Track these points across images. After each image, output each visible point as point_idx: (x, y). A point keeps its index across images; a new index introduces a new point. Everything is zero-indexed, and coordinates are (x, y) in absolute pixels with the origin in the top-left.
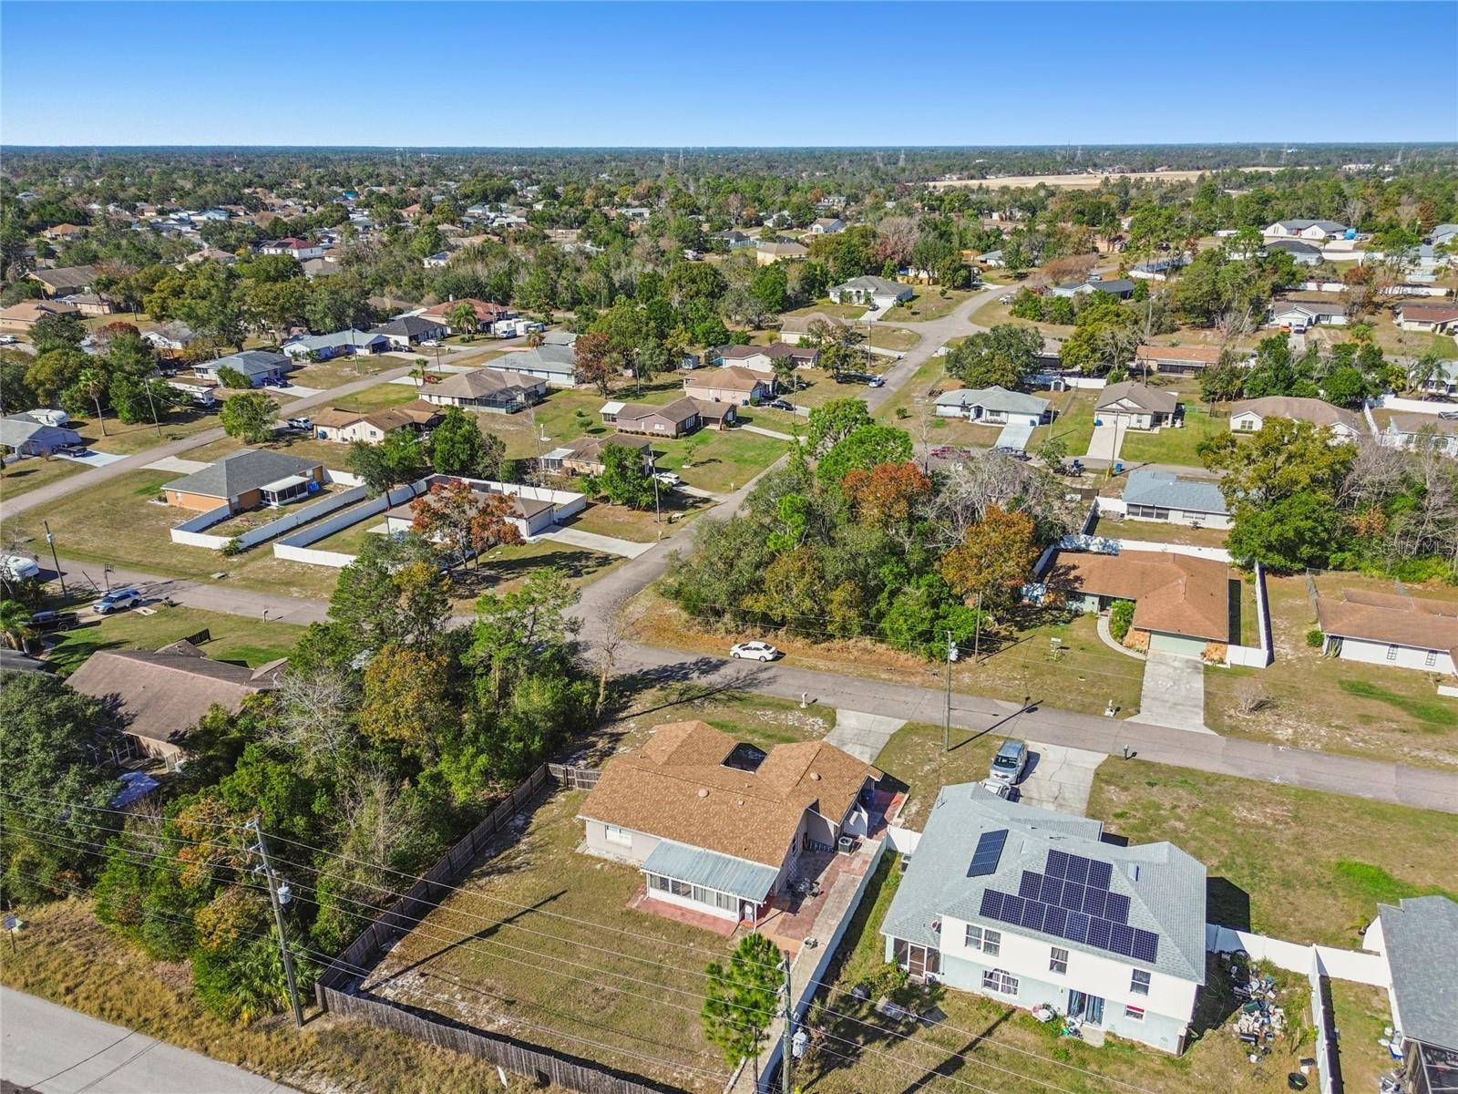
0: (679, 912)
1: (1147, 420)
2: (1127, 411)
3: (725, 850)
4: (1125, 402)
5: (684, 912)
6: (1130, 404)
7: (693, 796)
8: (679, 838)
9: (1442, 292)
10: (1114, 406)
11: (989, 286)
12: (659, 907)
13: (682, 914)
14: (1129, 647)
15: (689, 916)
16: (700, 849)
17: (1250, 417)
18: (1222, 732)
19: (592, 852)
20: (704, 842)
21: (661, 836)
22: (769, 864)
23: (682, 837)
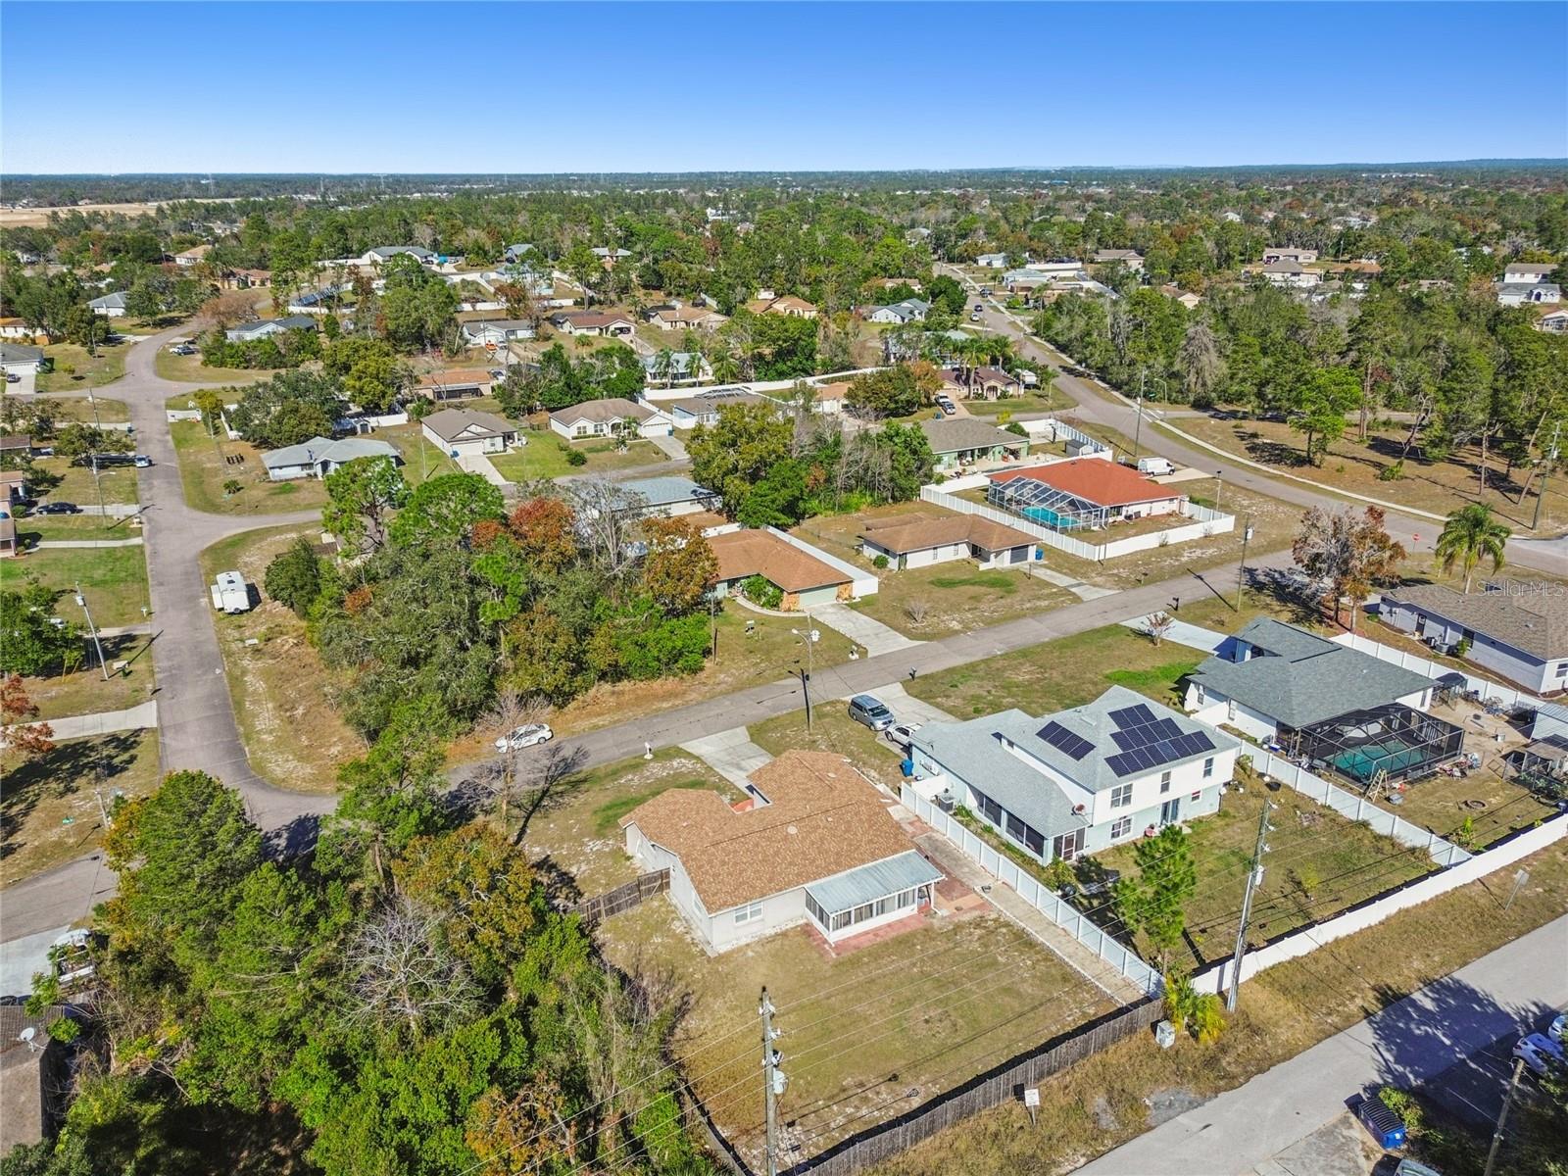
0: (871, 936)
1: (499, 441)
2: (479, 437)
3: (863, 862)
4: (473, 428)
5: (875, 932)
6: (479, 430)
7: (786, 838)
8: (817, 876)
9: (569, 302)
10: (465, 434)
11: (130, 338)
12: (854, 942)
13: (876, 935)
14: (789, 610)
15: (881, 933)
16: (843, 874)
17: (582, 423)
18: (929, 640)
19: (723, 949)
20: (839, 866)
21: (802, 884)
22: (906, 850)
23: (820, 874)
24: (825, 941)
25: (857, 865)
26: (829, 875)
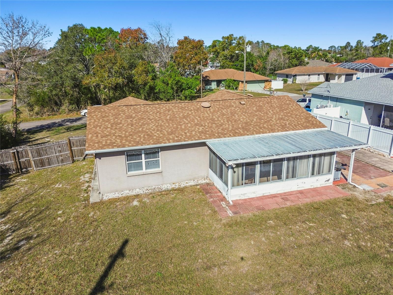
7: (198, 109)
8: (221, 135)
20: (247, 131)
21: (204, 139)
22: (318, 128)
23: (226, 134)
24: (224, 199)
25: (266, 133)
26: (235, 136)
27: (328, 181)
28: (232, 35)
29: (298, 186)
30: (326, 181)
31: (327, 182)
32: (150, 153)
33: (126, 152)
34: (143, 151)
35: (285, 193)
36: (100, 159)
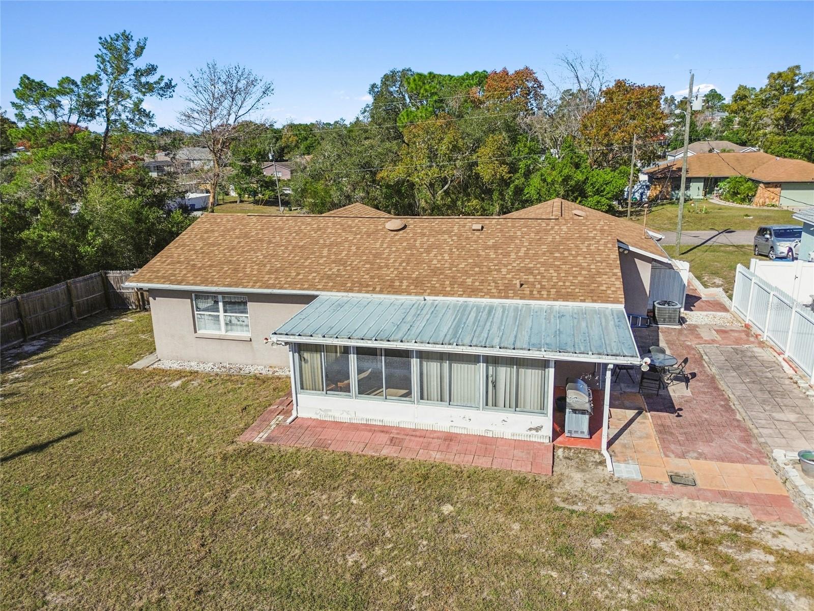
0: (384, 438)
3: (473, 292)
7: (374, 233)
12: (329, 434)
14: (762, 205)
15: (413, 444)
19: (166, 365)
21: (318, 290)
22: (594, 301)
23: (368, 286)
25: (452, 295)
26: (381, 292)
27: (537, 431)
28: (798, 67)
29: (452, 424)
30: (530, 429)
31: (534, 432)
32: (234, 303)
33: (193, 294)
34: (220, 297)
35: (415, 430)
36: (155, 299)
